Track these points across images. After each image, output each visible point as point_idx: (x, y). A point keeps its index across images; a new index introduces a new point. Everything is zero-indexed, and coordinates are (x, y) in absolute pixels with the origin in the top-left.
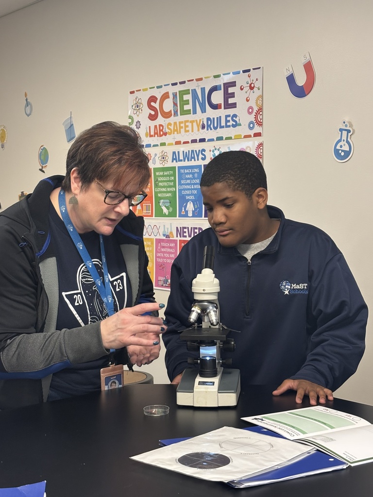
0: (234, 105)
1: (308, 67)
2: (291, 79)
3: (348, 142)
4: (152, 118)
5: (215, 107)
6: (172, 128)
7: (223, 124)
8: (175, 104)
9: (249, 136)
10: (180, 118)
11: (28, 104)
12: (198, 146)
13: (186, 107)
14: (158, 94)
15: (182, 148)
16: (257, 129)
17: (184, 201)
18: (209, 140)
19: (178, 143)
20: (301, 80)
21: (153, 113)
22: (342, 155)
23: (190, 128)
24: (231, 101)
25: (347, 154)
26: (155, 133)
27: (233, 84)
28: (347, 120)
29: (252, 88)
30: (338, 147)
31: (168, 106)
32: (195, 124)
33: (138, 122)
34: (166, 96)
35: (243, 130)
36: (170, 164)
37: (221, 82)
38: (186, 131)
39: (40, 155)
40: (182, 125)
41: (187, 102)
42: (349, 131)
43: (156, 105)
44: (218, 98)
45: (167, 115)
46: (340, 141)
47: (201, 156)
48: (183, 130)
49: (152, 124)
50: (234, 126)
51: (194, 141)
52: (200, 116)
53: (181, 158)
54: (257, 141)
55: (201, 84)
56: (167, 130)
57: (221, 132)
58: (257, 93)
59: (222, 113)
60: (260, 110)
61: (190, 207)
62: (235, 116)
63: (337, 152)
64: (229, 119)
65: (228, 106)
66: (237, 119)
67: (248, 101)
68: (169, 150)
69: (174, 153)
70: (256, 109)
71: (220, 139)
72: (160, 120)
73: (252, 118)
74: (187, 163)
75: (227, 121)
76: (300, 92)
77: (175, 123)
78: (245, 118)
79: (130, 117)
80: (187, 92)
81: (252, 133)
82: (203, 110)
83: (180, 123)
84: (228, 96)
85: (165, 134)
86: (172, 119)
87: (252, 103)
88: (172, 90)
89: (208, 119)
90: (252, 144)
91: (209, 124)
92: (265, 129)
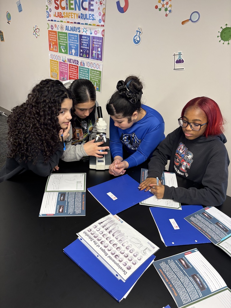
0: (93, 10)
2: (118, 3)
3: (139, 37)
4: (57, 8)
5: (85, 9)
6: (65, 14)
7: (88, 18)
8: (67, 4)
9: (99, 26)
10: (69, 11)
12: (77, 26)
13: (72, 7)
15: (70, 25)
16: (102, 23)
17: (71, 48)
18: (82, 24)
19: (68, 22)
20: (122, 5)
21: (57, 6)
22: (137, 42)
23: (73, 16)
24: (92, 8)
25: (139, 42)
26: (58, 16)
28: (140, 27)
29: (101, 4)
30: (135, 38)
31: (64, 4)
32: (75, 15)
33: (50, 9)
35: (96, 22)
36: (64, 31)
38: (72, 18)
39: (7, 16)
40: (70, 14)
41: (72, 4)
42: (140, 32)
43: (58, 3)
44: (86, 5)
45: (63, 8)
46: (136, 36)
47: (78, 30)
48: (70, 17)
49: (57, 11)
50: (93, 20)
51: (75, 23)
52: (77, 11)
53: (70, 29)
54: (102, 28)
56: (63, 16)
57: (87, 21)
58: (103, 6)
59: (87, 12)
60: (104, 15)
61: (73, 51)
62: (93, 15)
63: (134, 40)
64: (91, 16)
65: (90, 10)
66: (94, 17)
67: (99, 9)
68: (65, 25)
69: (66, 26)
70: (102, 14)
71: (86, 24)
72: (60, 10)
73: (100, 17)
74: (72, 32)
75: (90, 17)
76: (122, 10)
77: (67, 13)
78: (98, 17)
79: (47, 6)
81: (100, 24)
82: (79, 10)
83: (69, 13)
84: (90, 5)
85: (63, 17)
86: (65, 11)
87: (101, 11)
89: (82, 14)
90: (100, 29)
91: (82, 16)
92: (106, 24)
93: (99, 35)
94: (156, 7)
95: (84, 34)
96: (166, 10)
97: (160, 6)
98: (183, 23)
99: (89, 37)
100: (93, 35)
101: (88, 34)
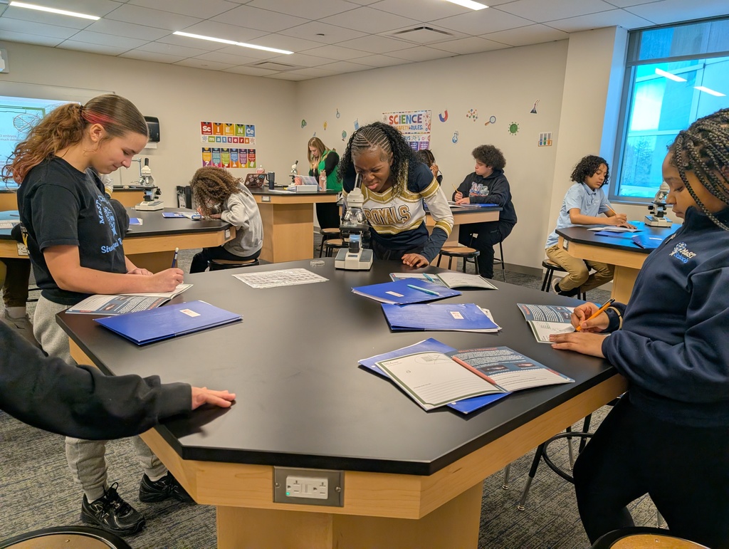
0: (421, 122)
1: (446, 112)
2: (440, 115)
3: (457, 137)
5: (415, 122)
8: (400, 120)
9: (426, 133)
10: (402, 125)
11: (338, 113)
13: (404, 121)
14: (394, 115)
16: (428, 131)
18: (412, 133)
20: (443, 116)
22: (455, 142)
23: (404, 129)
24: (420, 120)
27: (421, 115)
28: (457, 130)
29: (427, 117)
30: (453, 139)
31: (397, 120)
34: (397, 116)
35: (424, 131)
37: (417, 114)
39: (343, 134)
40: (402, 127)
41: (404, 119)
42: (457, 134)
43: (393, 119)
44: (415, 119)
45: (396, 123)
46: (454, 137)
50: (421, 129)
51: (406, 133)
52: (409, 125)
54: (428, 135)
55: (410, 114)
57: (416, 131)
58: (429, 119)
59: (417, 124)
60: (430, 124)
65: (419, 122)
66: (422, 127)
67: (426, 121)
70: (428, 124)
71: (415, 133)
73: (427, 127)
75: (418, 127)
76: (443, 120)
78: (425, 127)
80: (404, 116)
84: (419, 118)
86: (399, 125)
88: (399, 114)
90: (427, 135)
91: (412, 128)
92: (431, 131)
93: (426, 140)
94: (467, 116)
95: (414, 141)
96: (474, 117)
97: (469, 115)
98: (486, 124)
99: (417, 142)
100: (421, 141)
101: (418, 141)
